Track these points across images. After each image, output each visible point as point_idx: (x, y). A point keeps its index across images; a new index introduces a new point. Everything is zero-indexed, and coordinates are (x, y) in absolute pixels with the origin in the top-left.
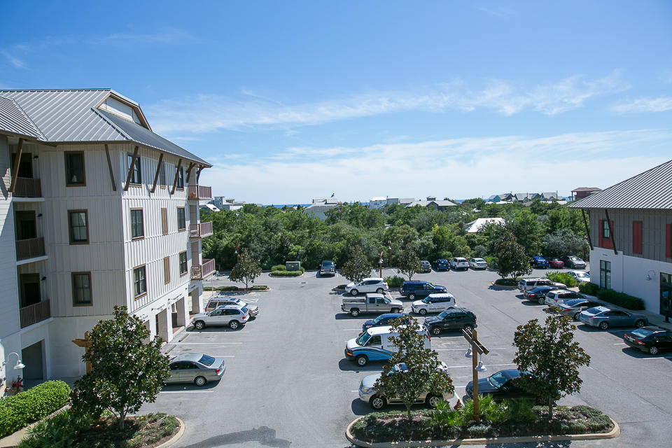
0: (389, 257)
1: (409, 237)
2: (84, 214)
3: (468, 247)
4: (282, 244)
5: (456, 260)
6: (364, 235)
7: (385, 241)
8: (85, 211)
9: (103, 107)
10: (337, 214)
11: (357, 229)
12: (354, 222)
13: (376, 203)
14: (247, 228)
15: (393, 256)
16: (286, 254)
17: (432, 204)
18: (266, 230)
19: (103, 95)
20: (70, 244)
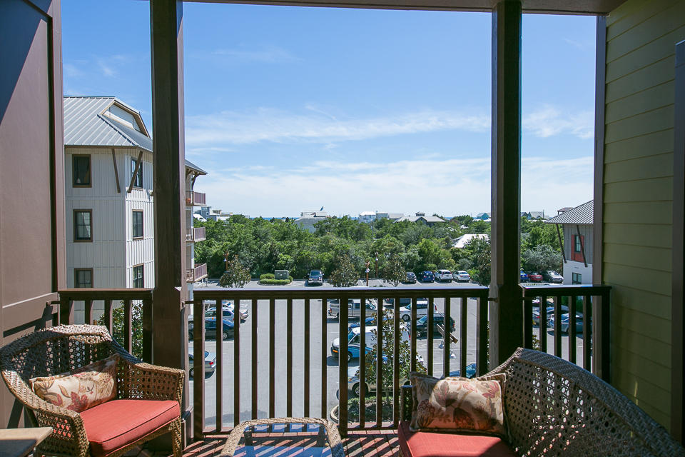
0: (376, 268)
1: (396, 249)
2: (89, 214)
3: (453, 260)
4: (271, 253)
5: (440, 273)
6: (353, 247)
7: (373, 253)
8: (90, 211)
9: (107, 114)
10: (326, 227)
11: (345, 240)
12: (342, 235)
13: (365, 217)
14: (236, 237)
15: (380, 268)
16: (275, 262)
17: (421, 219)
18: (256, 239)
19: (108, 102)
20: (74, 241)
